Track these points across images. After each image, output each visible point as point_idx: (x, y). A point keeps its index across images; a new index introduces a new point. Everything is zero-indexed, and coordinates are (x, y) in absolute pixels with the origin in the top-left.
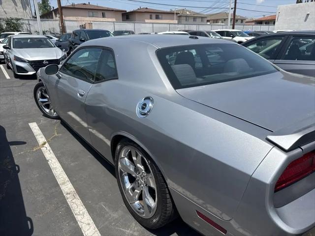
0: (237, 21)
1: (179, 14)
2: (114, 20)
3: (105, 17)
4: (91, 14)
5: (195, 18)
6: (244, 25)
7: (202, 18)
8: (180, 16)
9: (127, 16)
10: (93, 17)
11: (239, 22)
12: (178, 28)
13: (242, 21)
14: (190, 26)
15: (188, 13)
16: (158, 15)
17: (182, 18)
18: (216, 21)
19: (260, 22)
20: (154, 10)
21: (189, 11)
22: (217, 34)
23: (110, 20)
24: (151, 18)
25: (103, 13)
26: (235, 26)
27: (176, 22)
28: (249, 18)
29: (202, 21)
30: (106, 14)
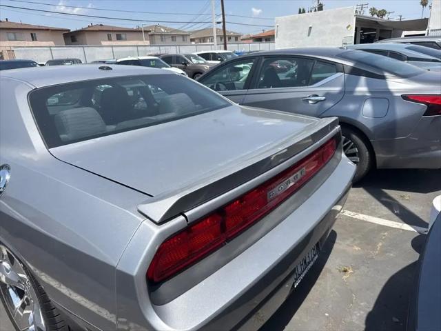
0: (230, 38)
1: (150, 31)
2: (51, 43)
3: (36, 40)
4: (12, 36)
5: (174, 36)
6: (238, 44)
7: (184, 36)
8: (152, 35)
9: (72, 37)
10: (16, 40)
11: (233, 39)
12: (150, 51)
13: (236, 39)
14: (167, 47)
15: (163, 30)
16: (120, 34)
17: (156, 37)
18: (203, 40)
19: (258, 39)
20: (113, 27)
21: (163, 28)
22: (200, 57)
23: (44, 44)
24: (110, 39)
25: (32, 34)
26: (228, 46)
27: (148, 43)
28: (245, 35)
29: (184, 40)
30: (38, 34)
